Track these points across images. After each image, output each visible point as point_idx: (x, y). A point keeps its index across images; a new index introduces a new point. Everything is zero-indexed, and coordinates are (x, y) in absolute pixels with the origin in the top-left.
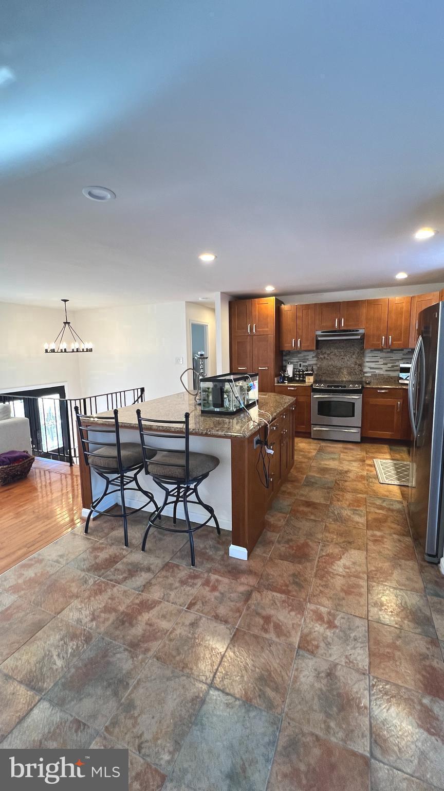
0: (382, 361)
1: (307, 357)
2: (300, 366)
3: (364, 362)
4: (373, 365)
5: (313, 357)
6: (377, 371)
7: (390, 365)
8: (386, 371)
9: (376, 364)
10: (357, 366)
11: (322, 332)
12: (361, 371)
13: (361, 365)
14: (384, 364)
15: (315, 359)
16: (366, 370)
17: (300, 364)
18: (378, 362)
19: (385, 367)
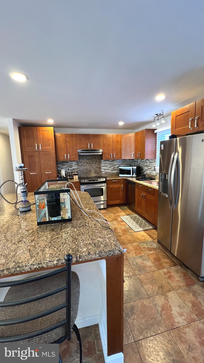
0: (109, 166)
1: (72, 165)
2: (68, 170)
3: (101, 166)
4: (105, 168)
5: (75, 165)
6: (107, 171)
7: (112, 168)
8: (111, 170)
9: (106, 167)
10: (98, 169)
11: (81, 151)
12: (100, 171)
13: (100, 168)
14: (110, 167)
15: (77, 165)
16: (102, 170)
17: (68, 169)
18: (107, 166)
19: (110, 169)
